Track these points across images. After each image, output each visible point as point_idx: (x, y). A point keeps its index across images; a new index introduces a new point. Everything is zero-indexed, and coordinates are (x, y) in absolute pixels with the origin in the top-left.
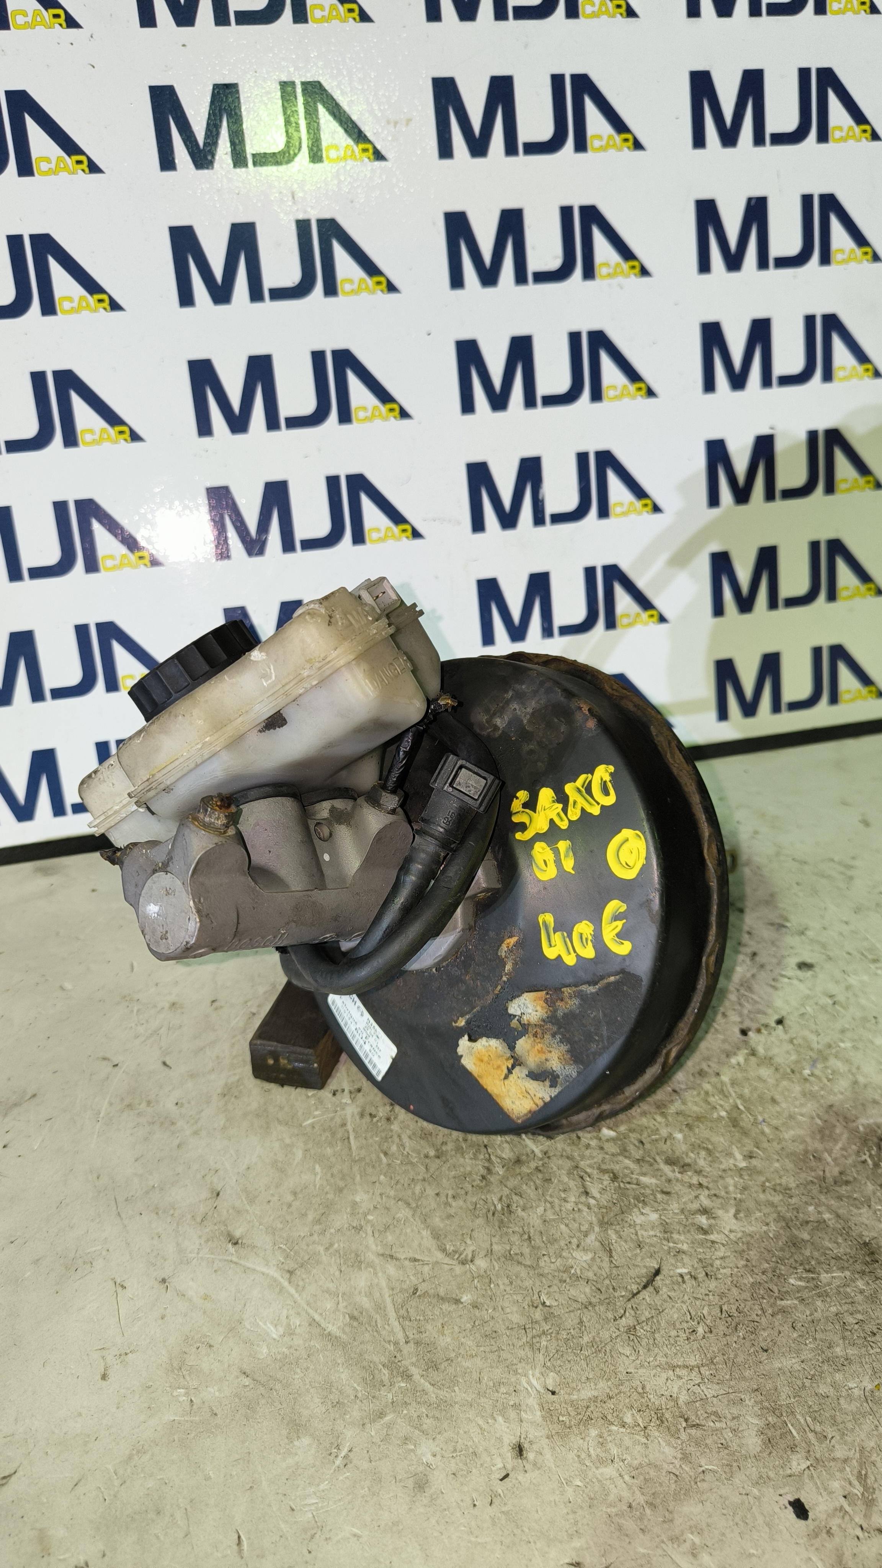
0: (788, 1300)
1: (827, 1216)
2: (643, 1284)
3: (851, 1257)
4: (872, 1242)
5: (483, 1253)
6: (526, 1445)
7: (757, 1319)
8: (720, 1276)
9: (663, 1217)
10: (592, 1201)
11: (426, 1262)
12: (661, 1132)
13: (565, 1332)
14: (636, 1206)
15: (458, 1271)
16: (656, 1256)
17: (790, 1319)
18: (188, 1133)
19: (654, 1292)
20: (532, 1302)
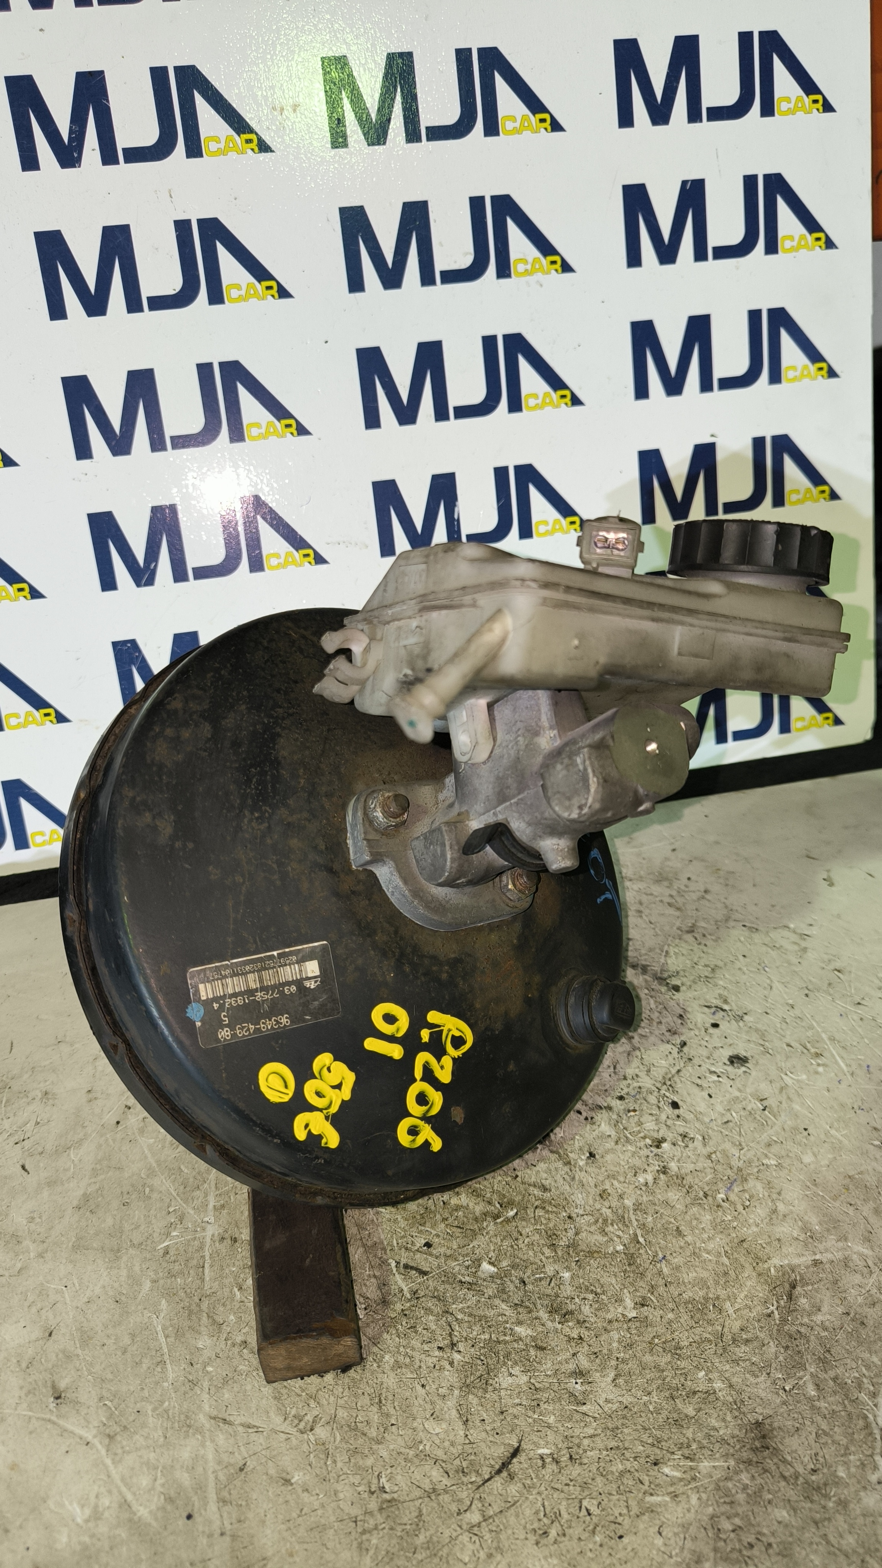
0: (658, 1495)
1: (718, 1385)
2: (497, 1467)
3: (738, 1441)
4: (765, 1421)
7: (620, 1520)
8: (585, 1461)
9: (532, 1381)
10: (457, 1357)
11: (260, 1429)
12: (547, 1270)
13: (399, 1528)
14: (505, 1364)
15: (294, 1442)
16: (518, 1431)
17: (658, 1522)
18: (32, 1255)
19: (508, 1479)
20: (370, 1487)
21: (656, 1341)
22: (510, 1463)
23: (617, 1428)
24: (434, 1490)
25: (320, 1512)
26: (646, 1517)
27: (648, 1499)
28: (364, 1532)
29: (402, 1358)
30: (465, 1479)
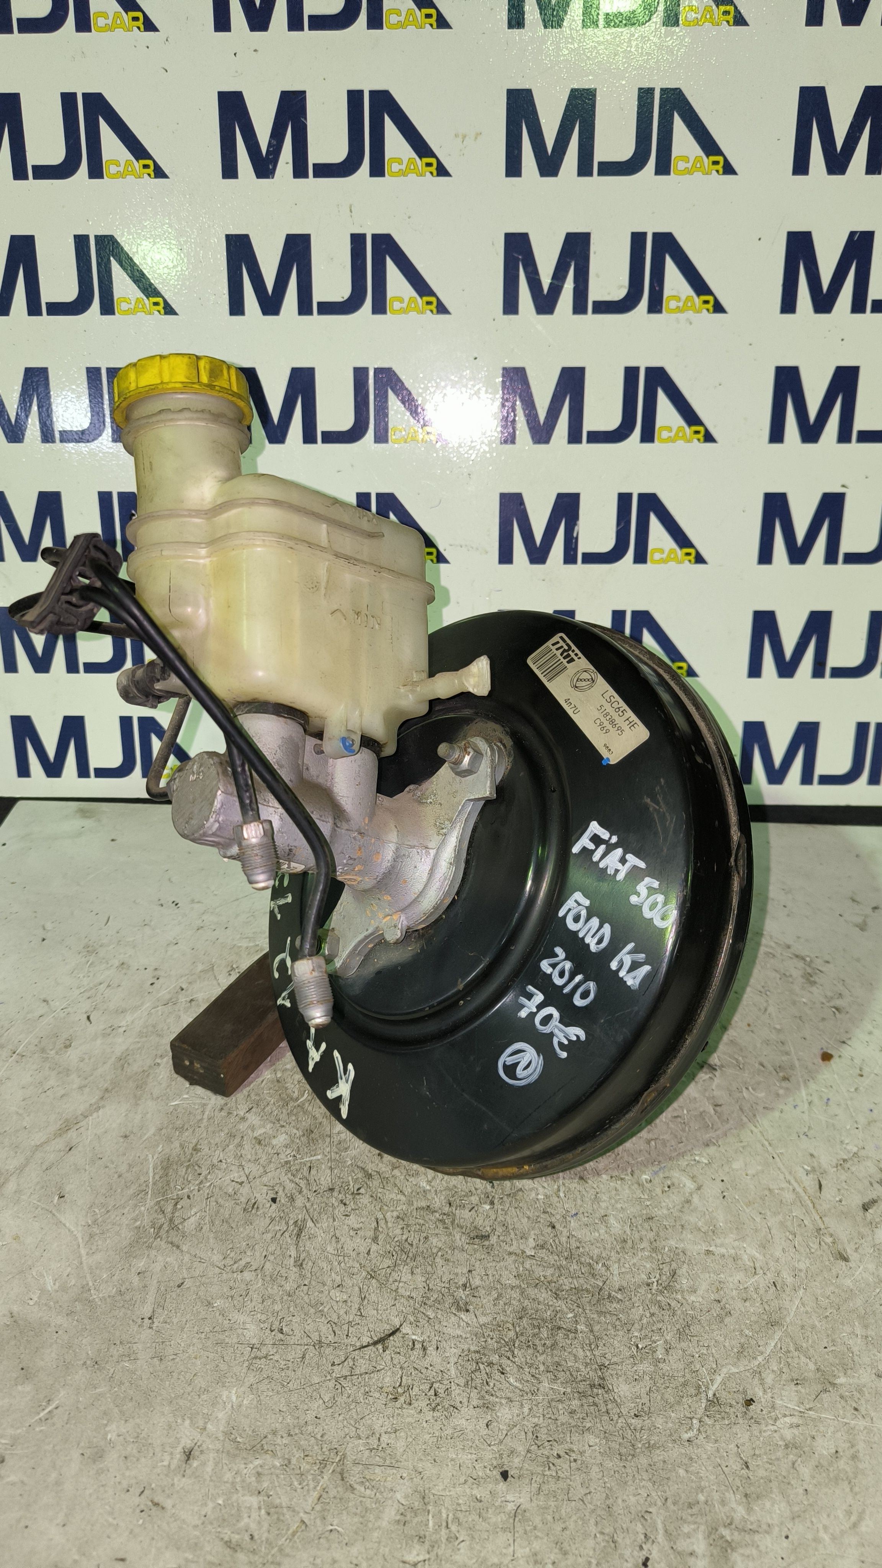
0: (497, 1397)
2: (376, 1339)
5: (254, 1268)
6: (196, 1453)
7: (458, 1405)
15: (225, 1277)
16: (402, 1317)
17: (489, 1418)
19: (381, 1351)
22: (386, 1339)
24: (320, 1342)
25: (227, 1333)
26: (481, 1410)
28: (256, 1358)
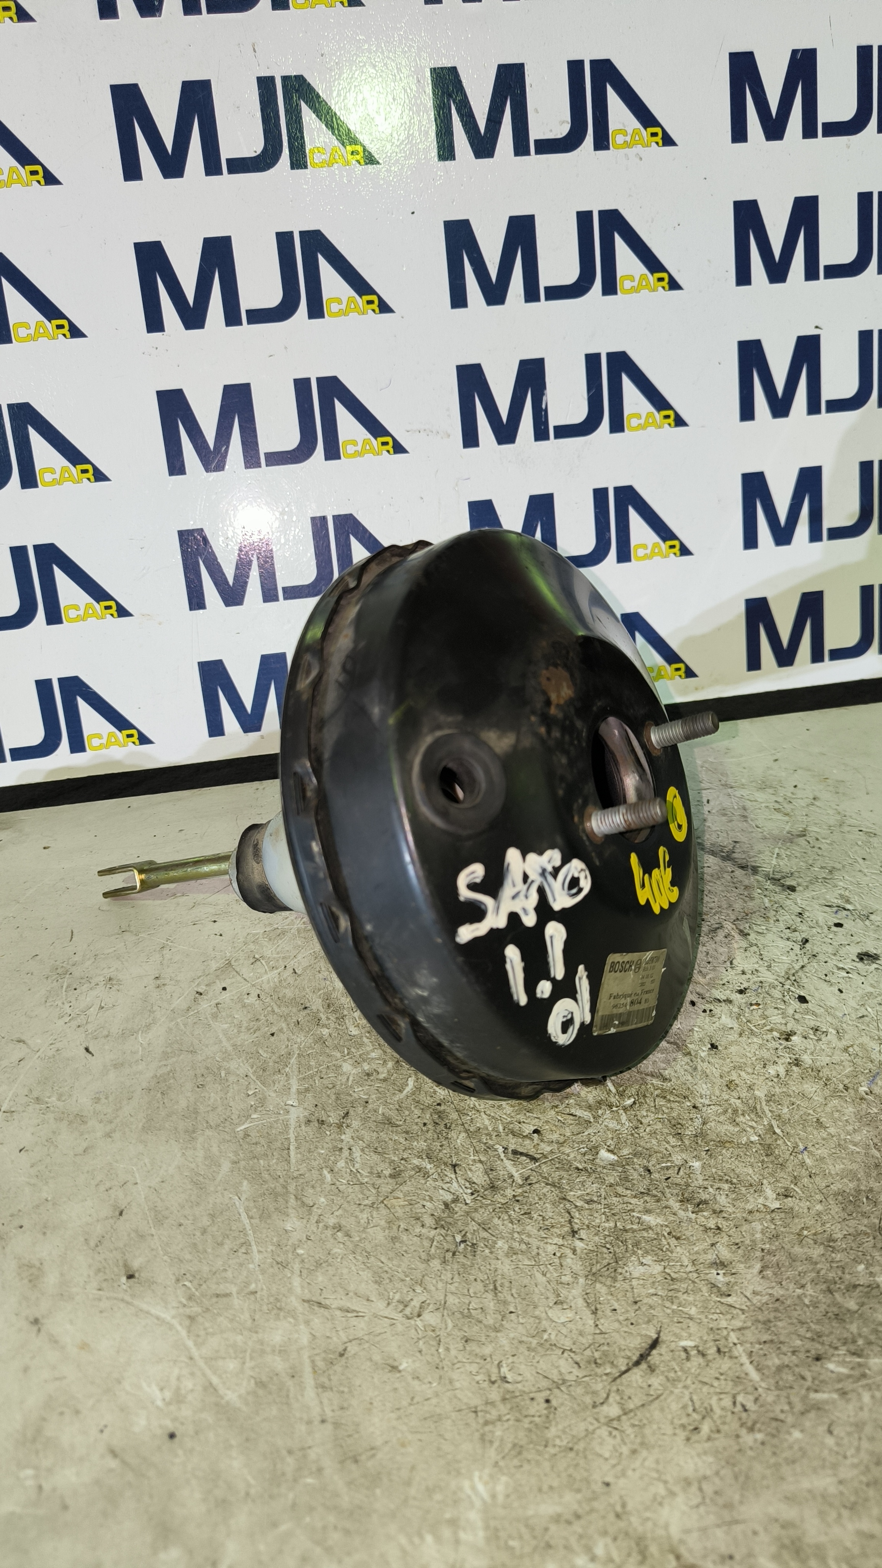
0: (824, 1392)
2: (635, 1358)
5: (434, 1306)
7: (782, 1416)
8: (736, 1354)
9: (667, 1270)
10: (579, 1245)
11: (361, 1314)
12: (674, 1158)
13: (527, 1420)
14: (634, 1253)
15: (400, 1328)
16: (655, 1322)
17: (826, 1420)
18: (99, 1134)
19: (648, 1371)
20: (489, 1376)
21: (805, 1233)
22: (649, 1355)
23: (769, 1321)
24: (564, 1381)
25: (434, 1401)
26: (812, 1415)
27: (813, 1395)
28: (486, 1423)
29: (517, 1244)
30: (599, 1371)
